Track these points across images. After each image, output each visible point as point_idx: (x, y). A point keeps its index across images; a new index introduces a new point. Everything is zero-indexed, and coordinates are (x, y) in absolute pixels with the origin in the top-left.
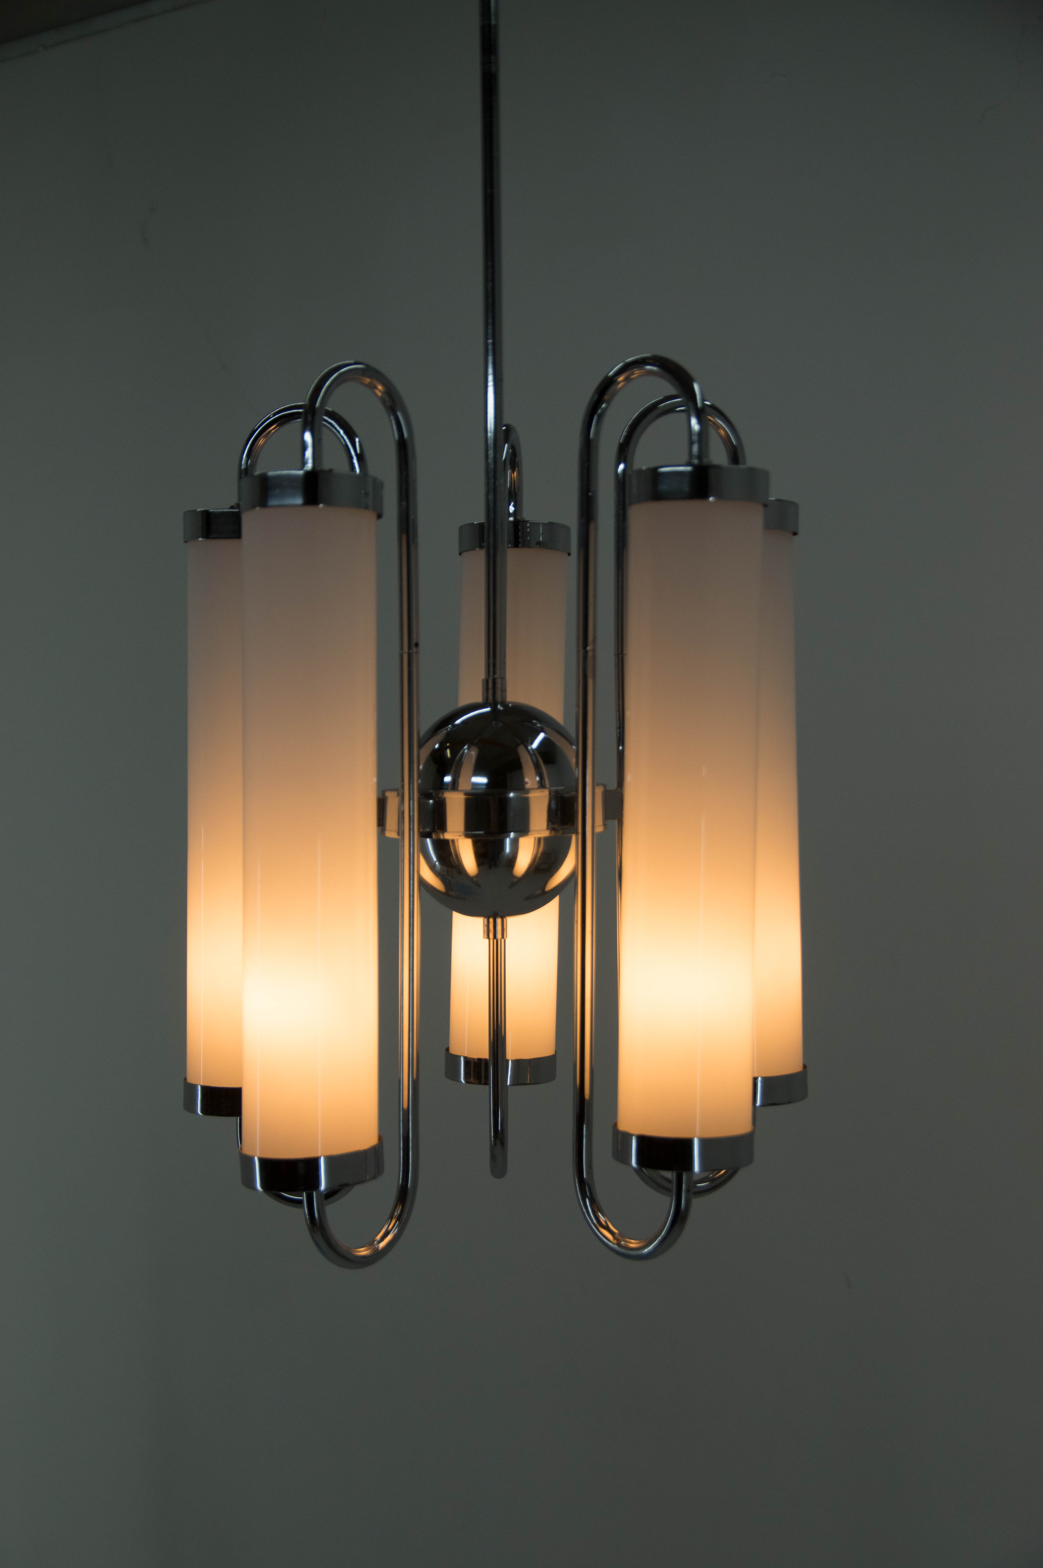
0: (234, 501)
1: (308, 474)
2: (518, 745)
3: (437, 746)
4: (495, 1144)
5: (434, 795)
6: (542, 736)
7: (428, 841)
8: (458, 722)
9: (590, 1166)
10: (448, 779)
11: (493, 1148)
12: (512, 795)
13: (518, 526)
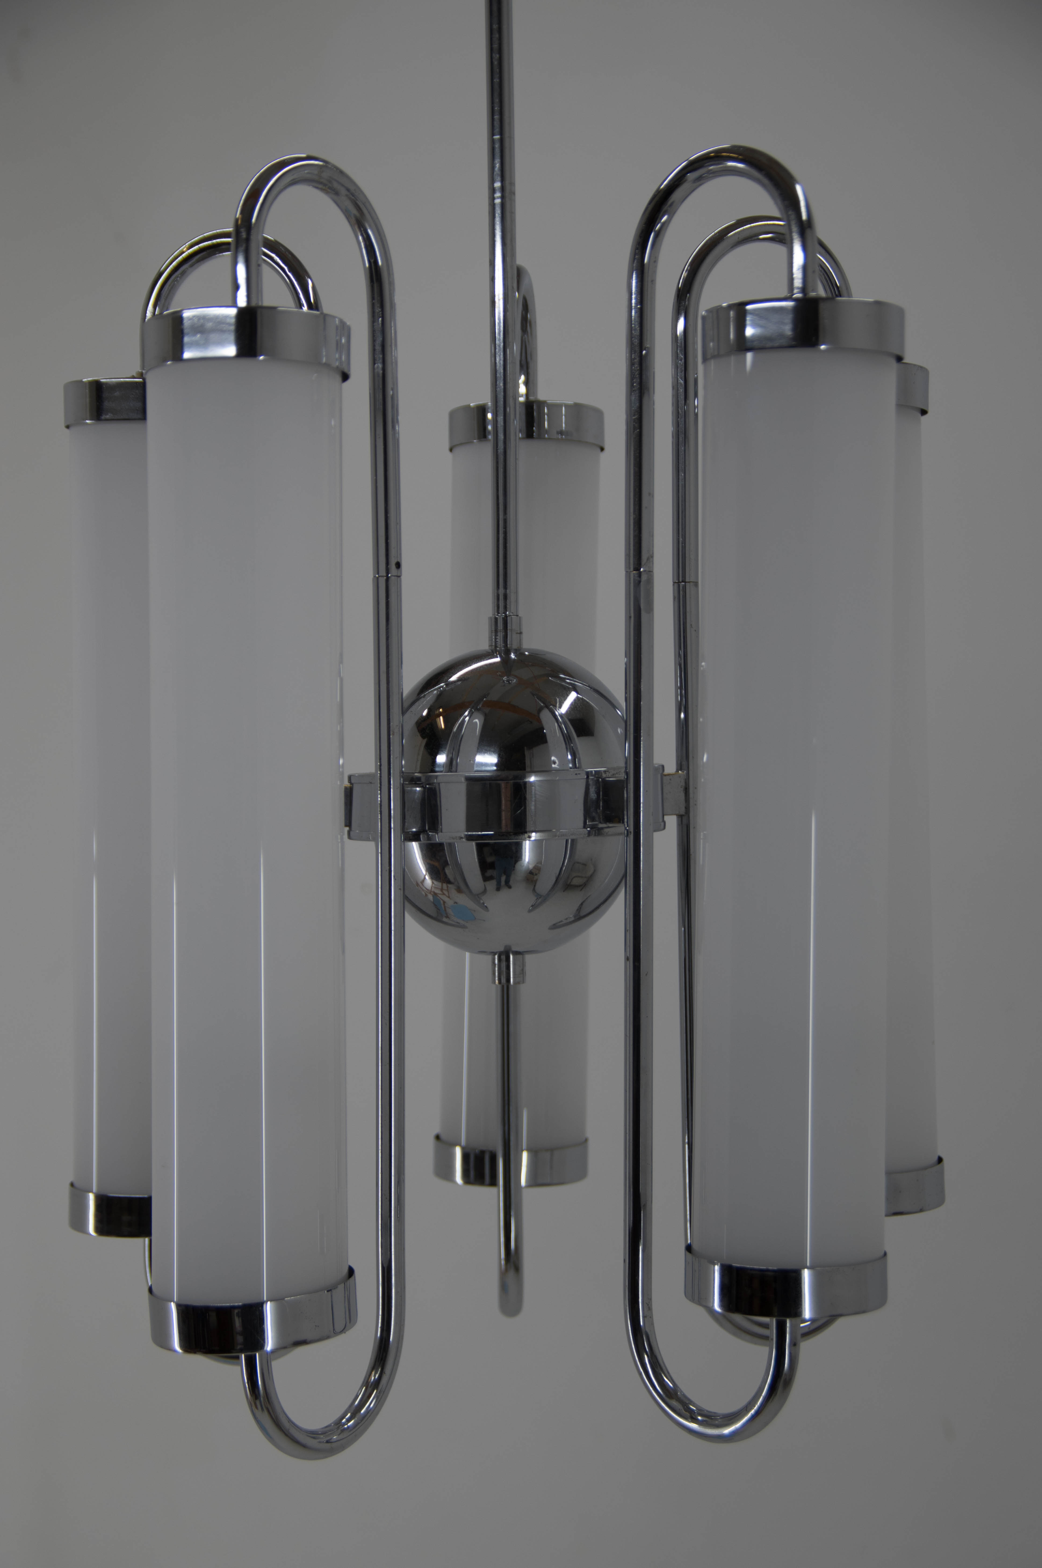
0: (136, 368)
1: (242, 312)
2: (540, 710)
3: (425, 713)
4: (507, 1270)
5: (423, 780)
6: (573, 696)
7: (415, 846)
8: (454, 678)
9: (648, 1306)
10: (441, 759)
11: (503, 1275)
12: (532, 779)
13: (532, 409)
